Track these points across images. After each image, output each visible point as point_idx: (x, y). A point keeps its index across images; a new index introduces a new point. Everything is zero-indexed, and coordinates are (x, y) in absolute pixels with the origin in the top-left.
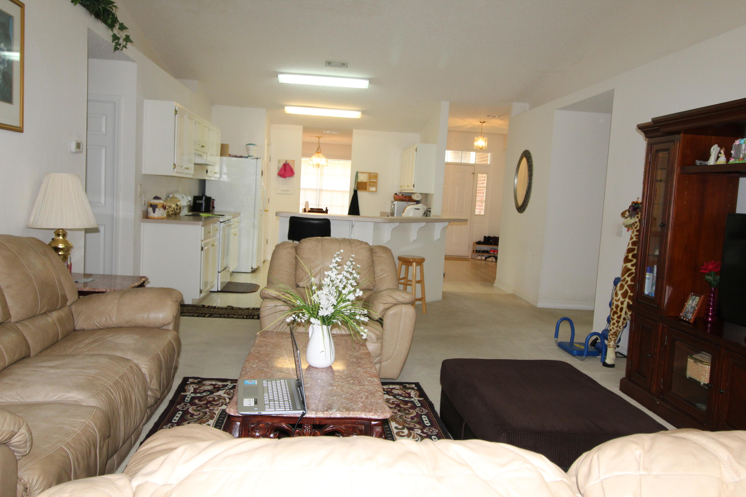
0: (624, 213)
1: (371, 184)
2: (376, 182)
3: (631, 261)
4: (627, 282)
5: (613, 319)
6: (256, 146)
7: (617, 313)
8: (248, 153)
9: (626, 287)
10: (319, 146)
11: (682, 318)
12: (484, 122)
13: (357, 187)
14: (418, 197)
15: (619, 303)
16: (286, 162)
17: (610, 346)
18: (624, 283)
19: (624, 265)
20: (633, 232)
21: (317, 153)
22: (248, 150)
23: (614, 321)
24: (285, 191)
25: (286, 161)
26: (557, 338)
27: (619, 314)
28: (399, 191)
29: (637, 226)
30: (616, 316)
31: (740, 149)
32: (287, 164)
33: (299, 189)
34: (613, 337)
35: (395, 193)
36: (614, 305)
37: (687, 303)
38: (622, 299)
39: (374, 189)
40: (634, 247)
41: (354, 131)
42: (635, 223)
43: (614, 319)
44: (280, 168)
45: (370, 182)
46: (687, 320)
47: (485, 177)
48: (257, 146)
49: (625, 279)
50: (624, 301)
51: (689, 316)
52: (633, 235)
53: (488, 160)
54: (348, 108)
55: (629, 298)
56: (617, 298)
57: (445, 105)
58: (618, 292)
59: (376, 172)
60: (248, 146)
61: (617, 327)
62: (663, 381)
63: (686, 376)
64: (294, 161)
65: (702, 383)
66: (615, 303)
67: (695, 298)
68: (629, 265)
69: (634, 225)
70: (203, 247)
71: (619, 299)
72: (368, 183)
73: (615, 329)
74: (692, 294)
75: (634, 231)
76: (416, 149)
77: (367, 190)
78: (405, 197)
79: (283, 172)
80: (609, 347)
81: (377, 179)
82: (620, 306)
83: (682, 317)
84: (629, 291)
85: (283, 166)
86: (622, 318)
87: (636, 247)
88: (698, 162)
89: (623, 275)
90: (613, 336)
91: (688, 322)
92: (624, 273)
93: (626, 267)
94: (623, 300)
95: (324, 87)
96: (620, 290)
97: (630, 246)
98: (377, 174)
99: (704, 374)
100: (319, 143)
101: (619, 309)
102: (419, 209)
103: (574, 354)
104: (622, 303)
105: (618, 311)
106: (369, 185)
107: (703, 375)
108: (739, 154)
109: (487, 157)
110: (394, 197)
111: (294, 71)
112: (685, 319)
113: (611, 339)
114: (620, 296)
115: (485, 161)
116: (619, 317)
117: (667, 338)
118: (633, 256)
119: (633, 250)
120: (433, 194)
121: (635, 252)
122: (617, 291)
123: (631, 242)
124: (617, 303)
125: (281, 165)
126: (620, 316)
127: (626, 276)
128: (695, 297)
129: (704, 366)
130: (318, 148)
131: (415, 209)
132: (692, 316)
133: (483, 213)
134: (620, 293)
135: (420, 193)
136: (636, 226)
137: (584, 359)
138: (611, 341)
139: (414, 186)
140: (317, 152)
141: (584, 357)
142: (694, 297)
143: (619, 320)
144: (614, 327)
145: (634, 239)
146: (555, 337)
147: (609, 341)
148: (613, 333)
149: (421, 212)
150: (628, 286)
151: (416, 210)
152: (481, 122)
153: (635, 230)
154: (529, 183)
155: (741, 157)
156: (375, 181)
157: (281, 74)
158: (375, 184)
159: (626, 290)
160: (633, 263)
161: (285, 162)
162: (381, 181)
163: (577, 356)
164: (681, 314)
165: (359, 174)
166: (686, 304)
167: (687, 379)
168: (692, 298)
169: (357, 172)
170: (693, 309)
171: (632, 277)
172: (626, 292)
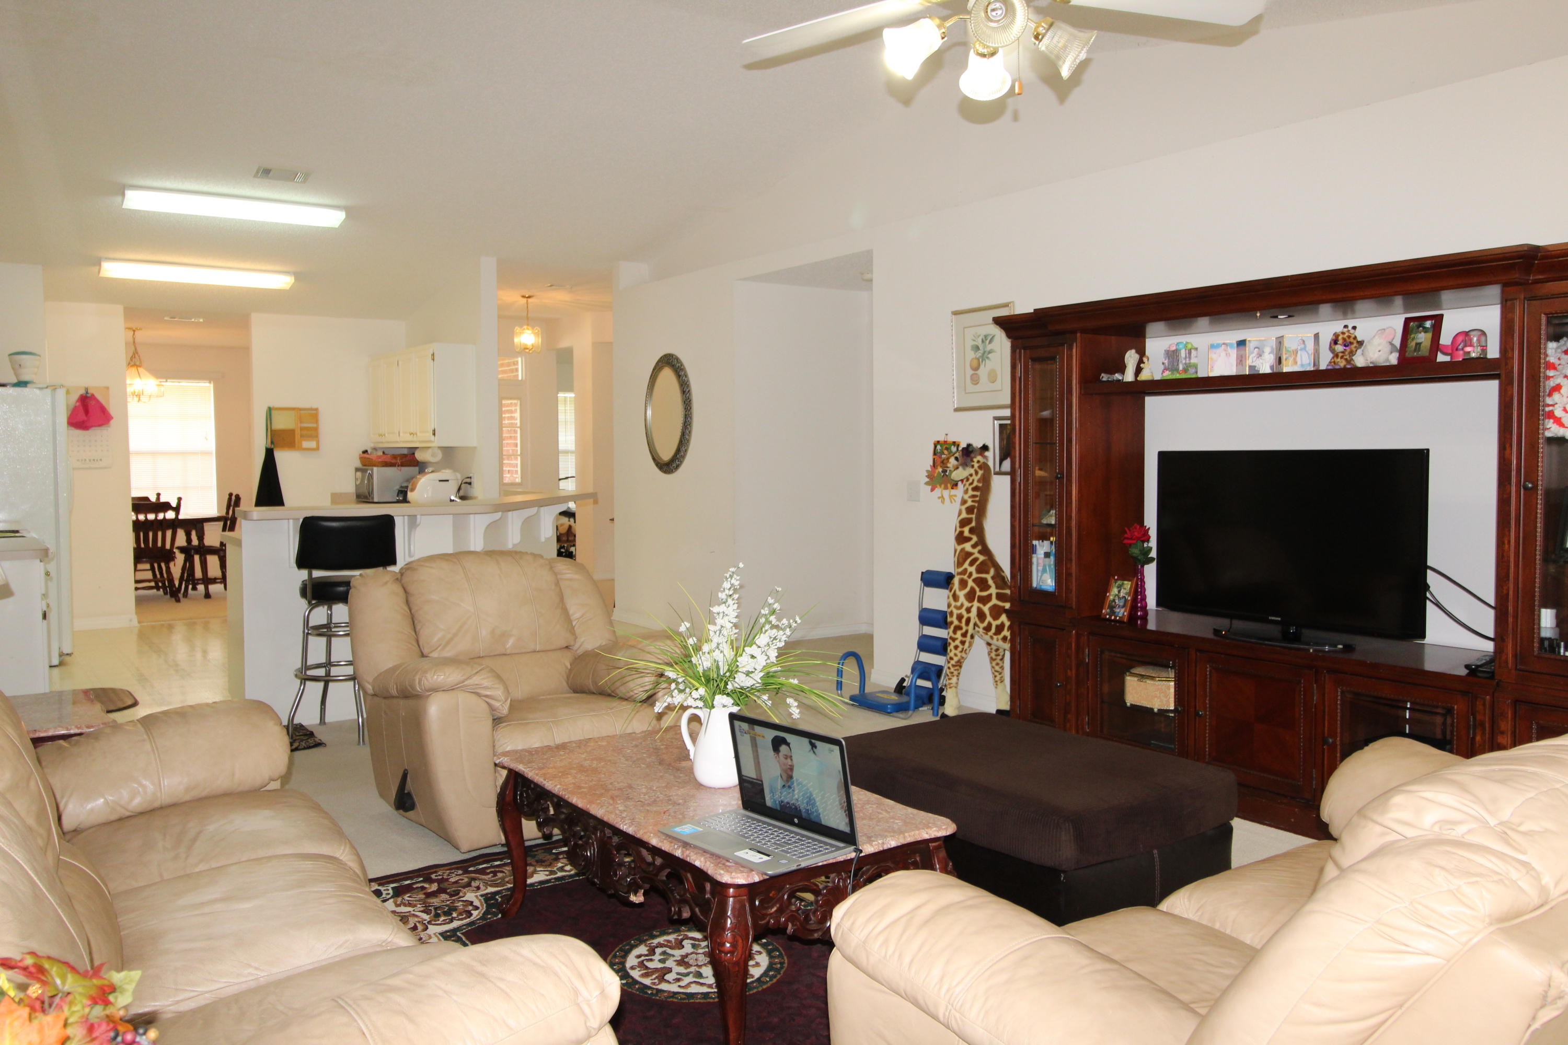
0: (945, 461)
1: (304, 432)
2: (316, 429)
3: (969, 539)
4: (971, 574)
5: (954, 640)
6: (38, 358)
7: (961, 628)
8: (16, 375)
9: (971, 583)
10: (136, 349)
11: (1108, 617)
12: (529, 297)
13: (272, 443)
14: (433, 455)
15: (963, 611)
16: (87, 393)
17: (952, 685)
18: (965, 577)
19: (959, 548)
20: (966, 492)
21: (132, 366)
22: (16, 367)
23: (957, 642)
24: (90, 460)
25: (87, 389)
26: (841, 689)
27: (964, 628)
28: (372, 445)
29: (973, 480)
30: (959, 633)
31: (1177, 356)
32: (88, 395)
33: (126, 454)
34: (955, 670)
35: (364, 449)
36: (955, 616)
37: (1109, 592)
38: (967, 604)
39: (313, 444)
40: (970, 516)
41: (255, 318)
42: (969, 477)
43: (957, 639)
44: (72, 407)
45: (302, 429)
46: (1118, 618)
47: (516, 405)
48: (39, 356)
49: (966, 570)
50: (972, 606)
51: (1119, 613)
52: (966, 497)
53: (517, 370)
54: (263, 268)
55: (979, 601)
56: (959, 604)
57: (488, 265)
58: (958, 593)
59: (314, 406)
60: (13, 356)
61: (961, 652)
62: (1088, 719)
63: (1126, 703)
64: (108, 388)
65: (1156, 710)
66: (956, 612)
67: (1123, 584)
68: (968, 546)
69: (968, 480)
70: (45, 611)
71: (962, 605)
72: (298, 432)
73: (959, 655)
74: (1116, 577)
75: (967, 489)
76: (433, 355)
77: (296, 446)
78: (395, 457)
79: (82, 416)
80: (950, 688)
81: (317, 421)
82: (966, 615)
83: (1107, 615)
84: (977, 589)
85: (78, 401)
86: (969, 635)
87: (974, 516)
88: (1105, 377)
89: (960, 564)
90: (956, 668)
91: (1121, 621)
92: (961, 560)
93: (963, 550)
94: (970, 605)
95: (226, 220)
96: (961, 590)
97: (964, 515)
98: (317, 409)
99: (1158, 695)
100: (134, 342)
101: (964, 621)
102: (448, 481)
103: (889, 711)
104: (968, 610)
105: (963, 624)
106: (302, 436)
107: (1156, 697)
108: (1175, 364)
109: (516, 363)
110: (361, 458)
111: (168, 184)
112: (1113, 618)
113: (952, 673)
114: (962, 599)
115: (512, 371)
116: (964, 635)
117: (1089, 651)
118: (972, 531)
119: (969, 521)
120: (475, 448)
121: (973, 524)
122: (955, 591)
123: (964, 508)
124: (959, 612)
125: (75, 397)
126: (967, 632)
127: (966, 565)
128: (1122, 582)
129: (1157, 683)
130: (134, 354)
131: (440, 481)
132: (1125, 611)
133: (518, 480)
134: (961, 594)
135: (439, 447)
136: (971, 481)
137: (911, 716)
138: (953, 676)
139: (434, 434)
140: (132, 363)
141: (910, 712)
142: (1119, 582)
143: (964, 639)
144: (957, 652)
145: (970, 503)
146: (837, 689)
147: (950, 677)
148: (957, 662)
149: (453, 486)
150: (974, 580)
151: (441, 483)
152: (524, 297)
153: (970, 488)
154: (686, 415)
155: (1181, 367)
156: (315, 425)
157: (132, 190)
158: (313, 433)
159: (972, 588)
160: (972, 542)
161: (83, 392)
162: (326, 426)
163: (895, 714)
164: (1104, 611)
165: (273, 412)
166: (1108, 594)
167: (1128, 707)
168: (1117, 584)
169: (270, 410)
170: (1123, 600)
171: (977, 566)
172: (972, 591)
